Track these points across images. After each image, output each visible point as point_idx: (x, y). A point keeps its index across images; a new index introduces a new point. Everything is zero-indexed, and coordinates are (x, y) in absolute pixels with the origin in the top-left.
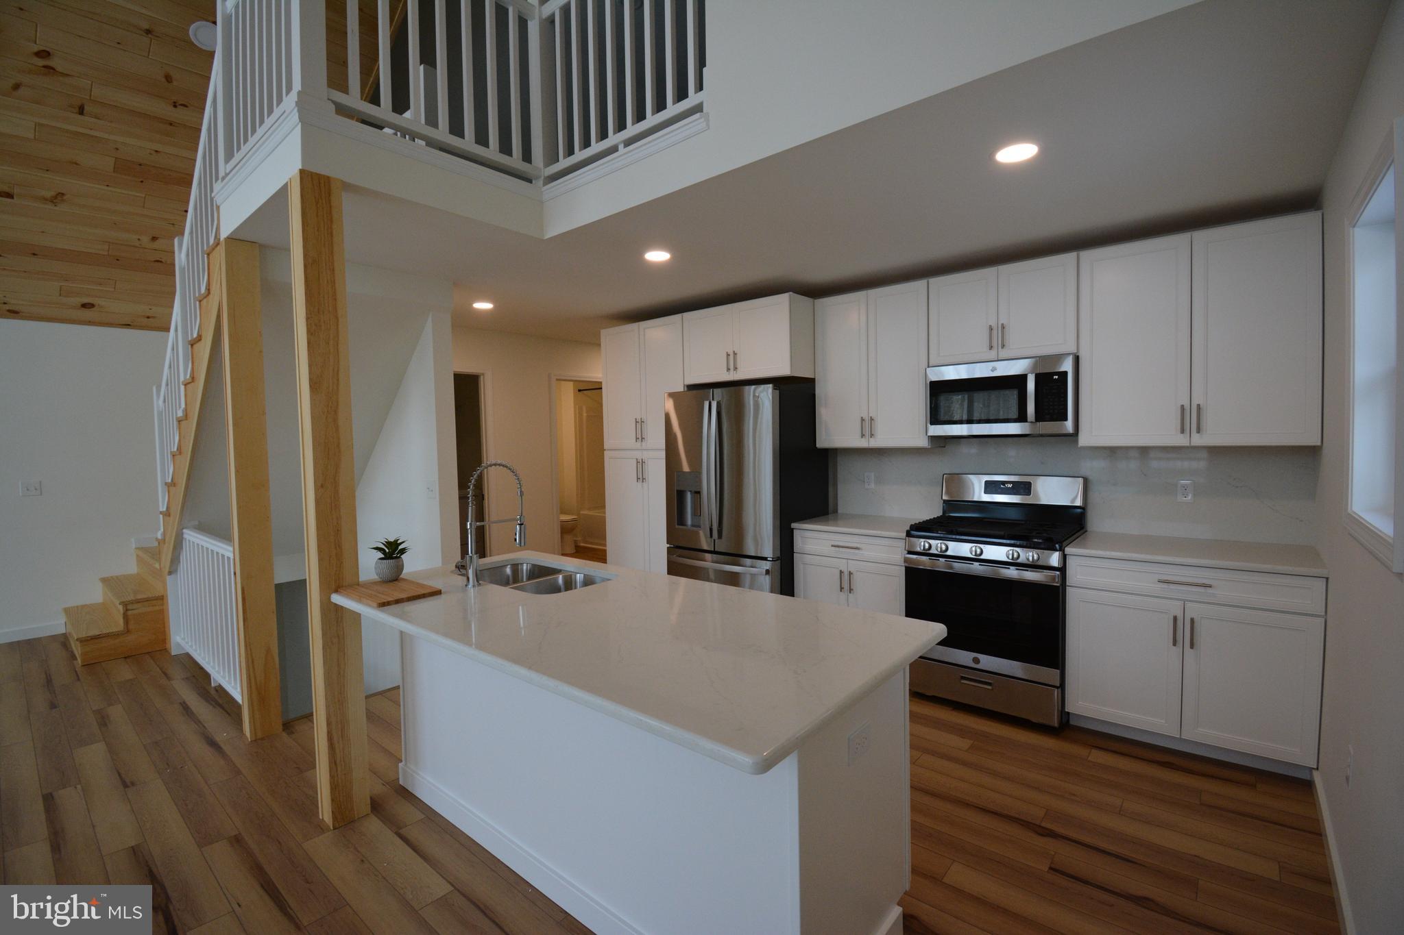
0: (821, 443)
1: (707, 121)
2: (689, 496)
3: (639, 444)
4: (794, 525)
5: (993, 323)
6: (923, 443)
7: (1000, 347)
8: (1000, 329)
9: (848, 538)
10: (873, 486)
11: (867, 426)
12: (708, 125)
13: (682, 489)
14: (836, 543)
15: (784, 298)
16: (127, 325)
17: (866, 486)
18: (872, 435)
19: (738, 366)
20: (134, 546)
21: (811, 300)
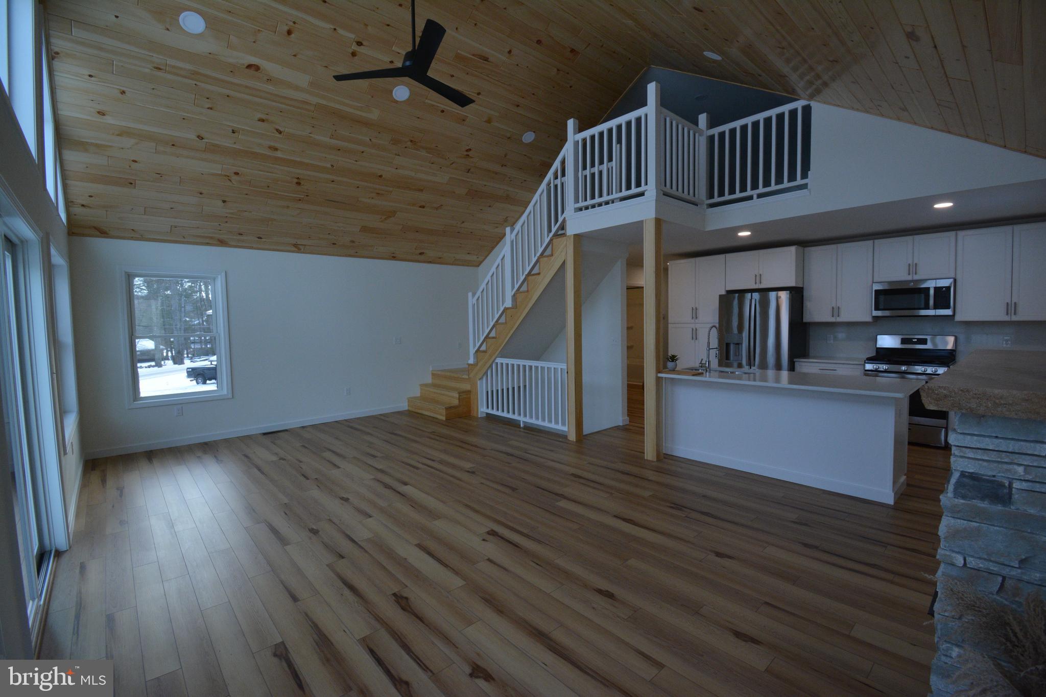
0: (805, 320)
1: (810, 192)
2: (732, 347)
3: (693, 321)
4: (795, 360)
5: (910, 262)
6: (869, 319)
7: (914, 274)
8: (914, 265)
9: (830, 365)
10: (832, 342)
11: (836, 311)
12: (810, 194)
13: (729, 342)
14: (822, 368)
15: (793, 249)
16: (430, 262)
17: (828, 342)
18: (838, 316)
19: (762, 281)
20: (431, 369)
21: (803, 248)
